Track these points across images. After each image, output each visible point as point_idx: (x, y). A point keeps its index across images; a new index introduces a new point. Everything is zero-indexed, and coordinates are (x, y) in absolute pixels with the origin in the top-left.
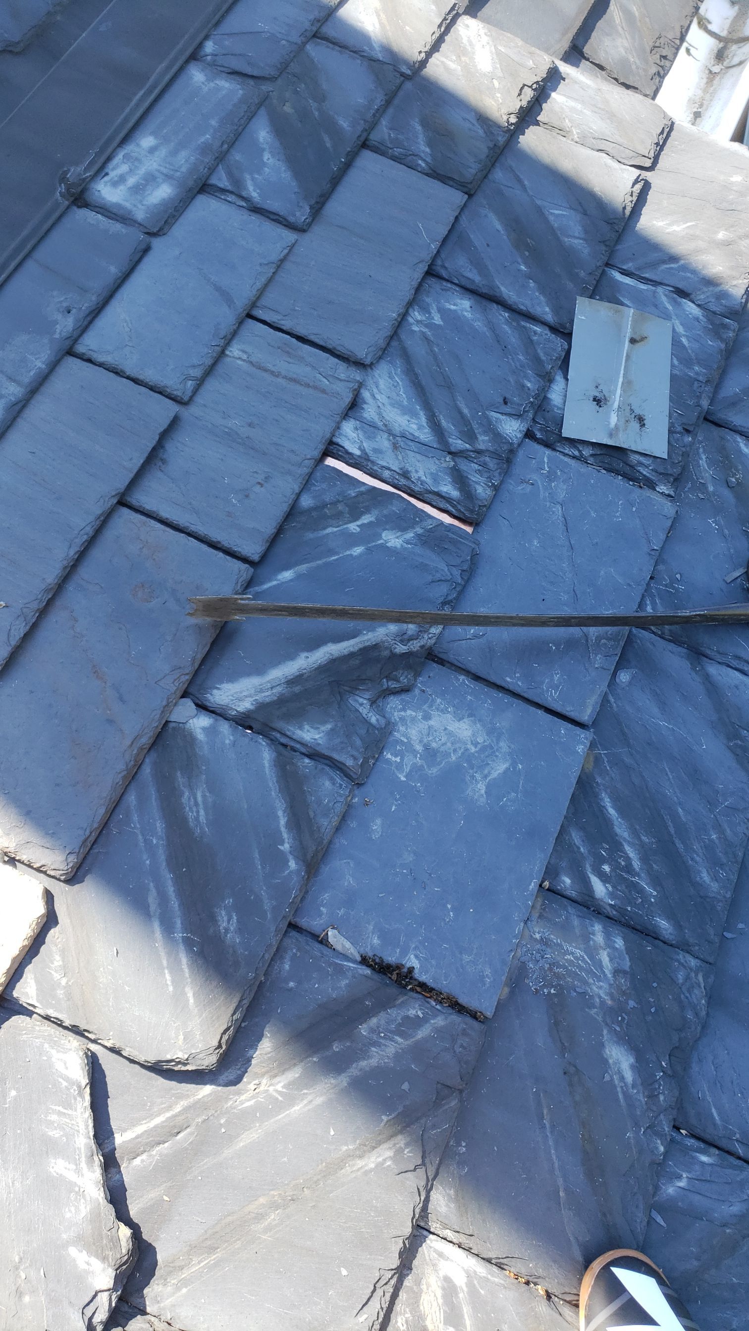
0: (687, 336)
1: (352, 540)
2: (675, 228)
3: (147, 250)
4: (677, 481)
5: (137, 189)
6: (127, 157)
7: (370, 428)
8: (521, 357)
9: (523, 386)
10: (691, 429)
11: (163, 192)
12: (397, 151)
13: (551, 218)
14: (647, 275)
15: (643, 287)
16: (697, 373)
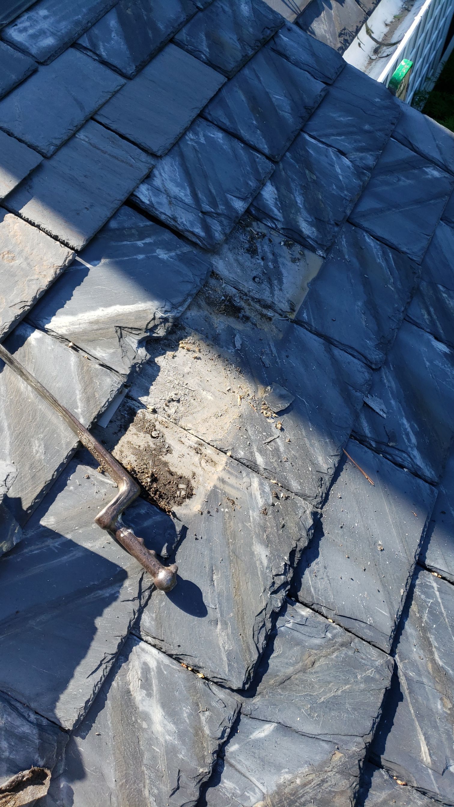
0: (342, 175)
1: (139, 250)
2: (342, 119)
3: (35, 71)
4: (328, 250)
5: (34, 37)
6: (29, 19)
7: (157, 191)
8: (248, 168)
9: (248, 184)
10: (339, 223)
11: (49, 41)
12: (190, 47)
13: (274, 100)
14: (323, 140)
15: (321, 145)
16: (346, 195)
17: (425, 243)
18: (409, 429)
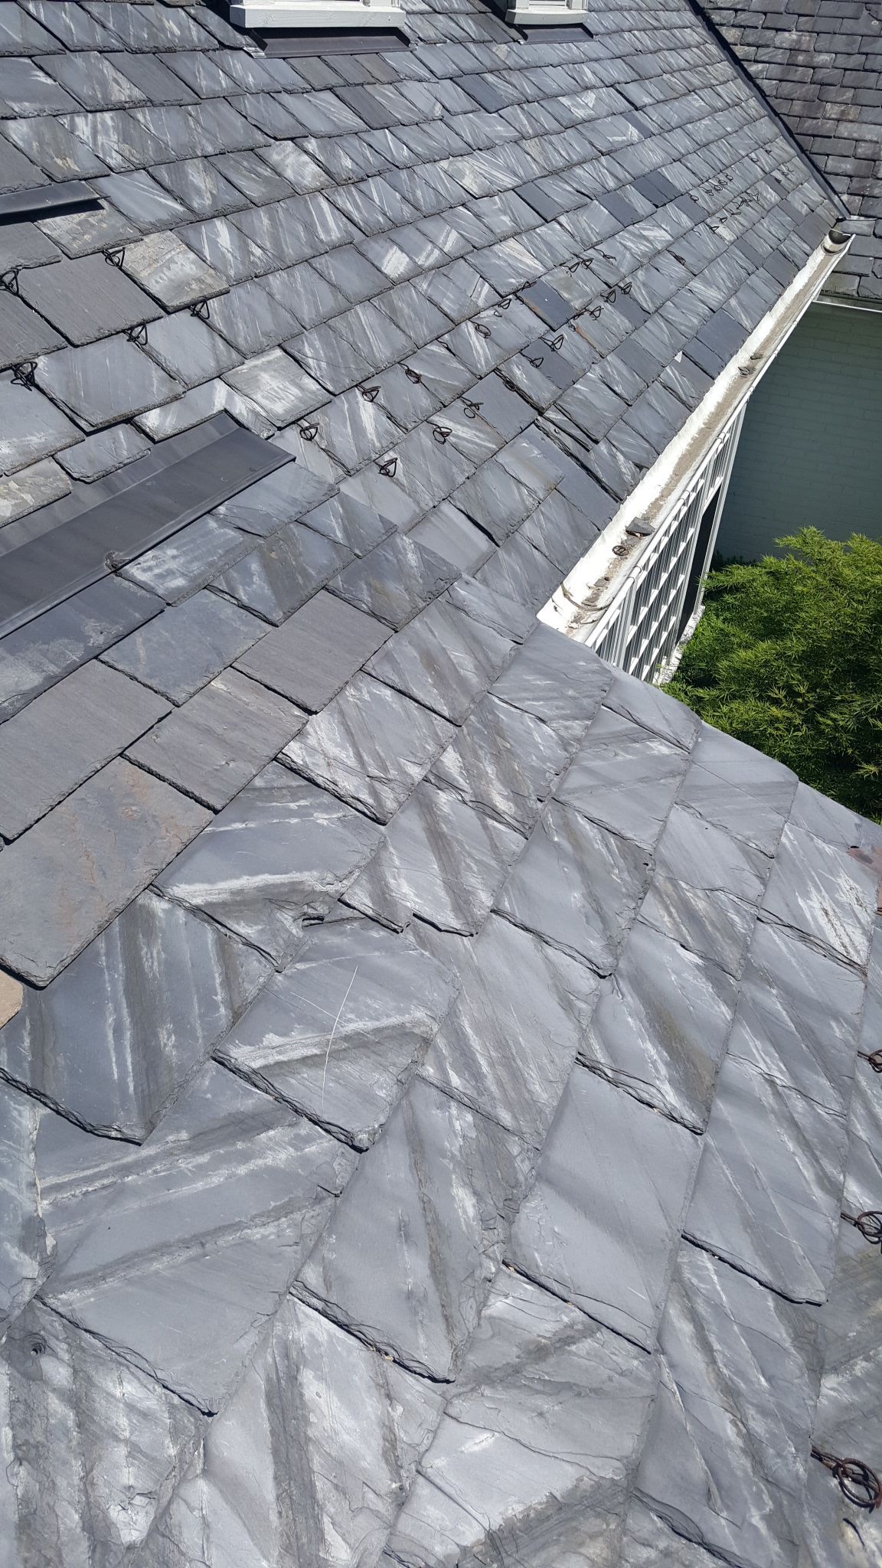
0: (543, 745)
1: (292, 813)
2: (539, 682)
3: (162, 611)
4: (530, 830)
5: (160, 576)
6: (155, 557)
7: (312, 751)
8: (424, 731)
9: (425, 747)
11: (179, 582)
12: (347, 596)
13: (452, 656)
14: (517, 705)
15: (514, 710)
16: (549, 767)
17: (656, 828)
18: (656, 1057)
